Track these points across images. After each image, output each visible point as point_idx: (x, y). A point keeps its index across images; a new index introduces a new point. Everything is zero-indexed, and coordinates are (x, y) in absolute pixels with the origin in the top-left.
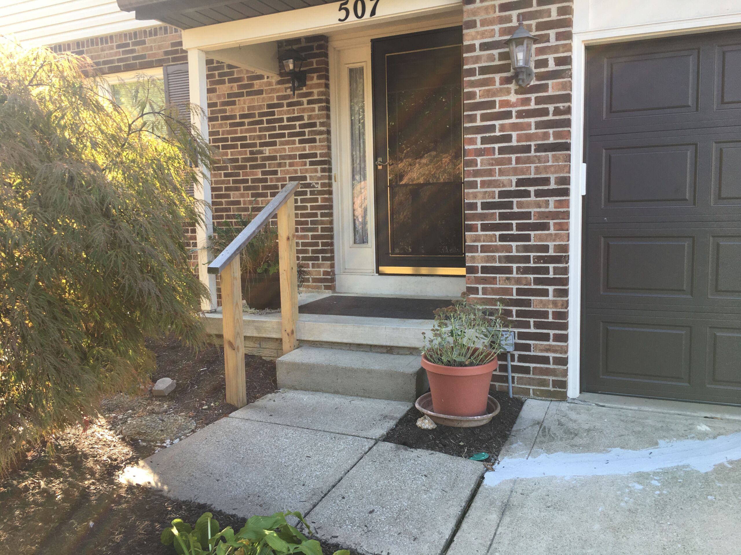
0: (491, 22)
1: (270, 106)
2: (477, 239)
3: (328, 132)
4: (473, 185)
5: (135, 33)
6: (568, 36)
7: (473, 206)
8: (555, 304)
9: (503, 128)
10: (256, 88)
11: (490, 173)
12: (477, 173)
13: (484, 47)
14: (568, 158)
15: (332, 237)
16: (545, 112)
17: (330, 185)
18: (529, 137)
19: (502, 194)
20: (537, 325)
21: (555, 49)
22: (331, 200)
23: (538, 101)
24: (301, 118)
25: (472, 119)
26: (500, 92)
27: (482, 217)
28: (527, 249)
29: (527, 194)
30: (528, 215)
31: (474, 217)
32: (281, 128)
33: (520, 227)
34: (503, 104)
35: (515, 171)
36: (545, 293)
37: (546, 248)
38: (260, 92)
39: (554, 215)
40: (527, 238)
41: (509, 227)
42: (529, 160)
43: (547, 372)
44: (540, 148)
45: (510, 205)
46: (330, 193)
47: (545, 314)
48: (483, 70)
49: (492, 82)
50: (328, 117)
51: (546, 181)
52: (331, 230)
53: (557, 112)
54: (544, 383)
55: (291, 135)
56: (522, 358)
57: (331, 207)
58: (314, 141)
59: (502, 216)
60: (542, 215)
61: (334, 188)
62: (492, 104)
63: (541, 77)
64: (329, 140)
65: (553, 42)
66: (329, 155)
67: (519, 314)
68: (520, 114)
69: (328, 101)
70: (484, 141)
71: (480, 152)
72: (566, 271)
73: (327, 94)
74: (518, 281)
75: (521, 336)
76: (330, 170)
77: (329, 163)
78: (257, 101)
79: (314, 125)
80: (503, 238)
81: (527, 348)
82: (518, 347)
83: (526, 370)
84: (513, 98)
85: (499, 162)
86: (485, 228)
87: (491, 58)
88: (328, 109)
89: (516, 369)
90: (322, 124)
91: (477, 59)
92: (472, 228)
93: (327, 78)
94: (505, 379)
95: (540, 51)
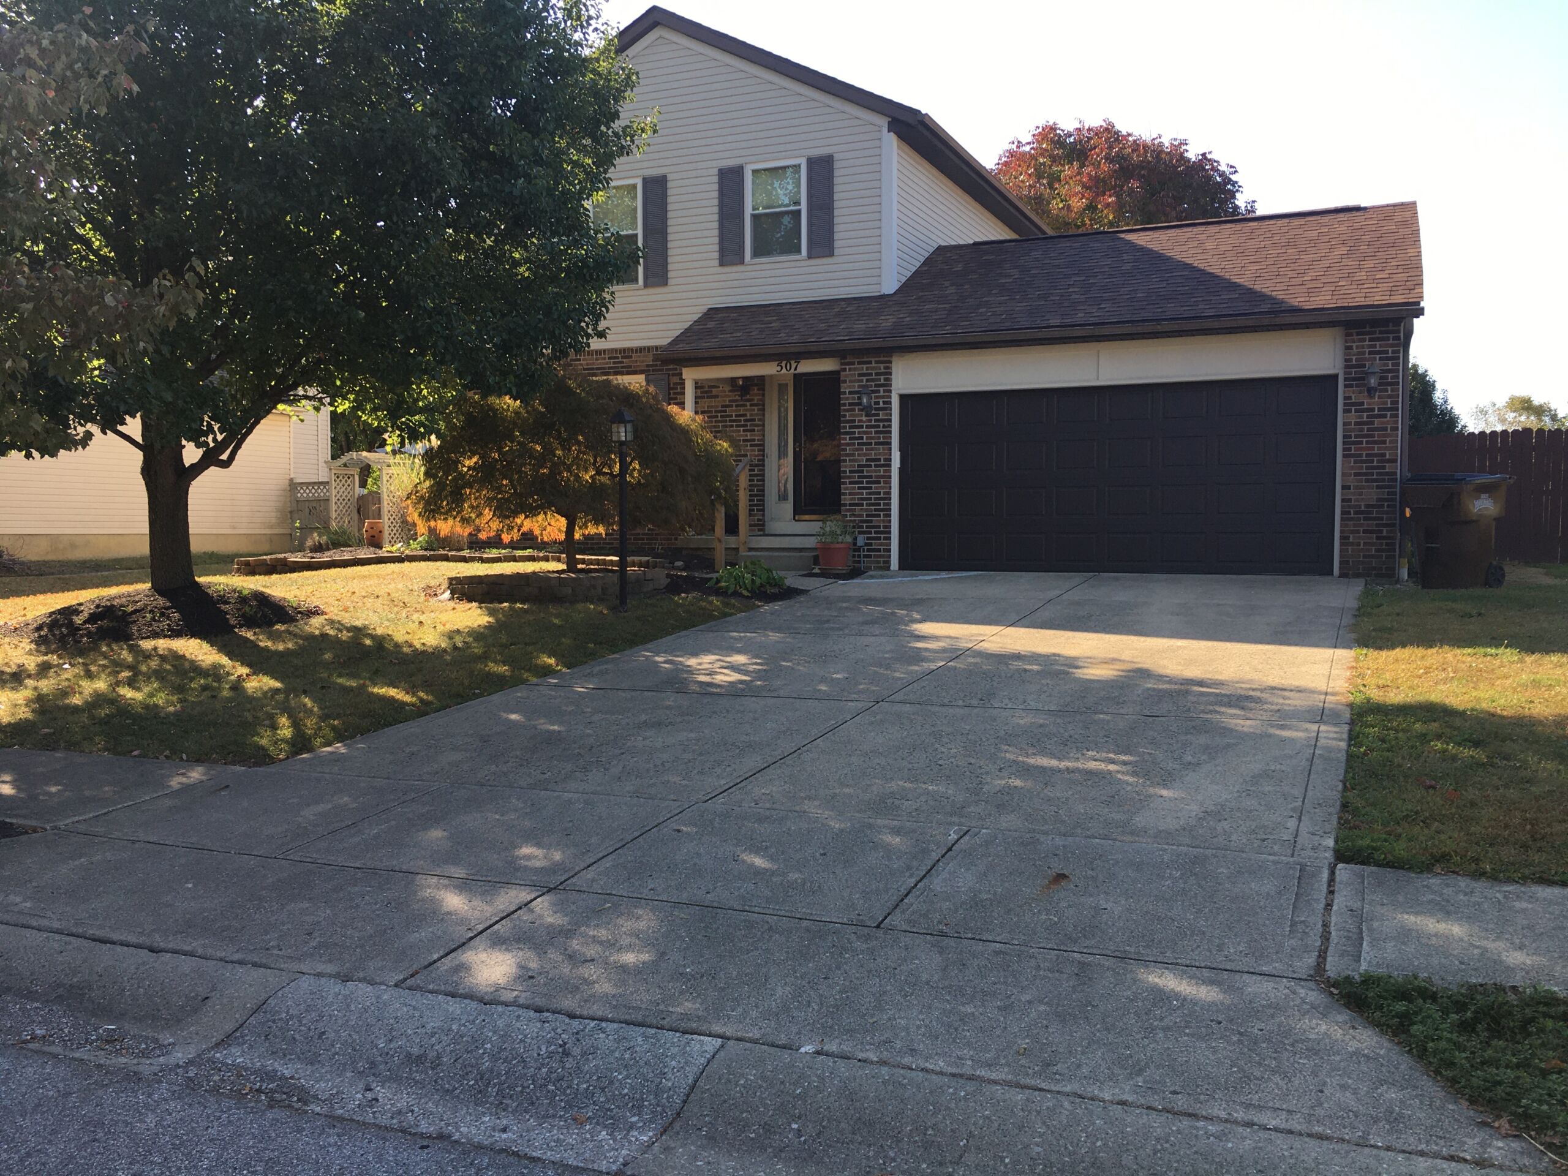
0: (854, 381)
1: (723, 406)
2: (847, 489)
3: (763, 425)
4: (845, 461)
5: (624, 350)
6: (890, 391)
7: (845, 472)
8: (883, 521)
9: (859, 433)
10: (714, 393)
11: (853, 455)
12: (847, 455)
13: (850, 393)
14: (890, 449)
15: (764, 496)
16: (878, 426)
17: (763, 460)
18: (871, 438)
19: (859, 466)
20: (876, 533)
21: (883, 397)
22: (764, 470)
23: (876, 421)
24: (745, 415)
25: (845, 427)
26: (858, 415)
27: (849, 477)
28: (870, 494)
29: (871, 466)
30: (871, 477)
31: (845, 478)
32: (731, 421)
33: (867, 482)
34: (860, 421)
35: (865, 455)
36: (879, 516)
37: (879, 493)
38: (716, 396)
39: (883, 477)
40: (871, 488)
41: (862, 483)
42: (872, 449)
43: (880, 556)
44: (876, 444)
45: (862, 471)
46: (763, 465)
47: (879, 527)
48: (850, 404)
49: (854, 410)
50: (764, 415)
51: (879, 460)
52: (763, 490)
53: (884, 426)
54: (879, 562)
55: (737, 426)
56: (868, 550)
57: (763, 475)
58: (754, 430)
59: (859, 477)
60: (877, 477)
61: (766, 463)
62: (854, 421)
63: (876, 409)
64: (763, 430)
65: (882, 393)
66: (763, 440)
67: (867, 527)
68: (867, 427)
69: (764, 405)
70: (850, 439)
71: (848, 445)
72: (890, 504)
73: (763, 400)
74: (866, 510)
75: (868, 538)
76: (764, 450)
77: (763, 445)
78: (713, 402)
79: (754, 420)
80: (859, 488)
81: (871, 544)
82: (866, 544)
83: (870, 556)
84: (864, 418)
85: (857, 450)
86: (851, 483)
87: (854, 398)
88: (764, 410)
89: (865, 556)
90: (759, 420)
91: (847, 399)
92: (845, 483)
93: (764, 390)
94: (859, 562)
95: (876, 397)
